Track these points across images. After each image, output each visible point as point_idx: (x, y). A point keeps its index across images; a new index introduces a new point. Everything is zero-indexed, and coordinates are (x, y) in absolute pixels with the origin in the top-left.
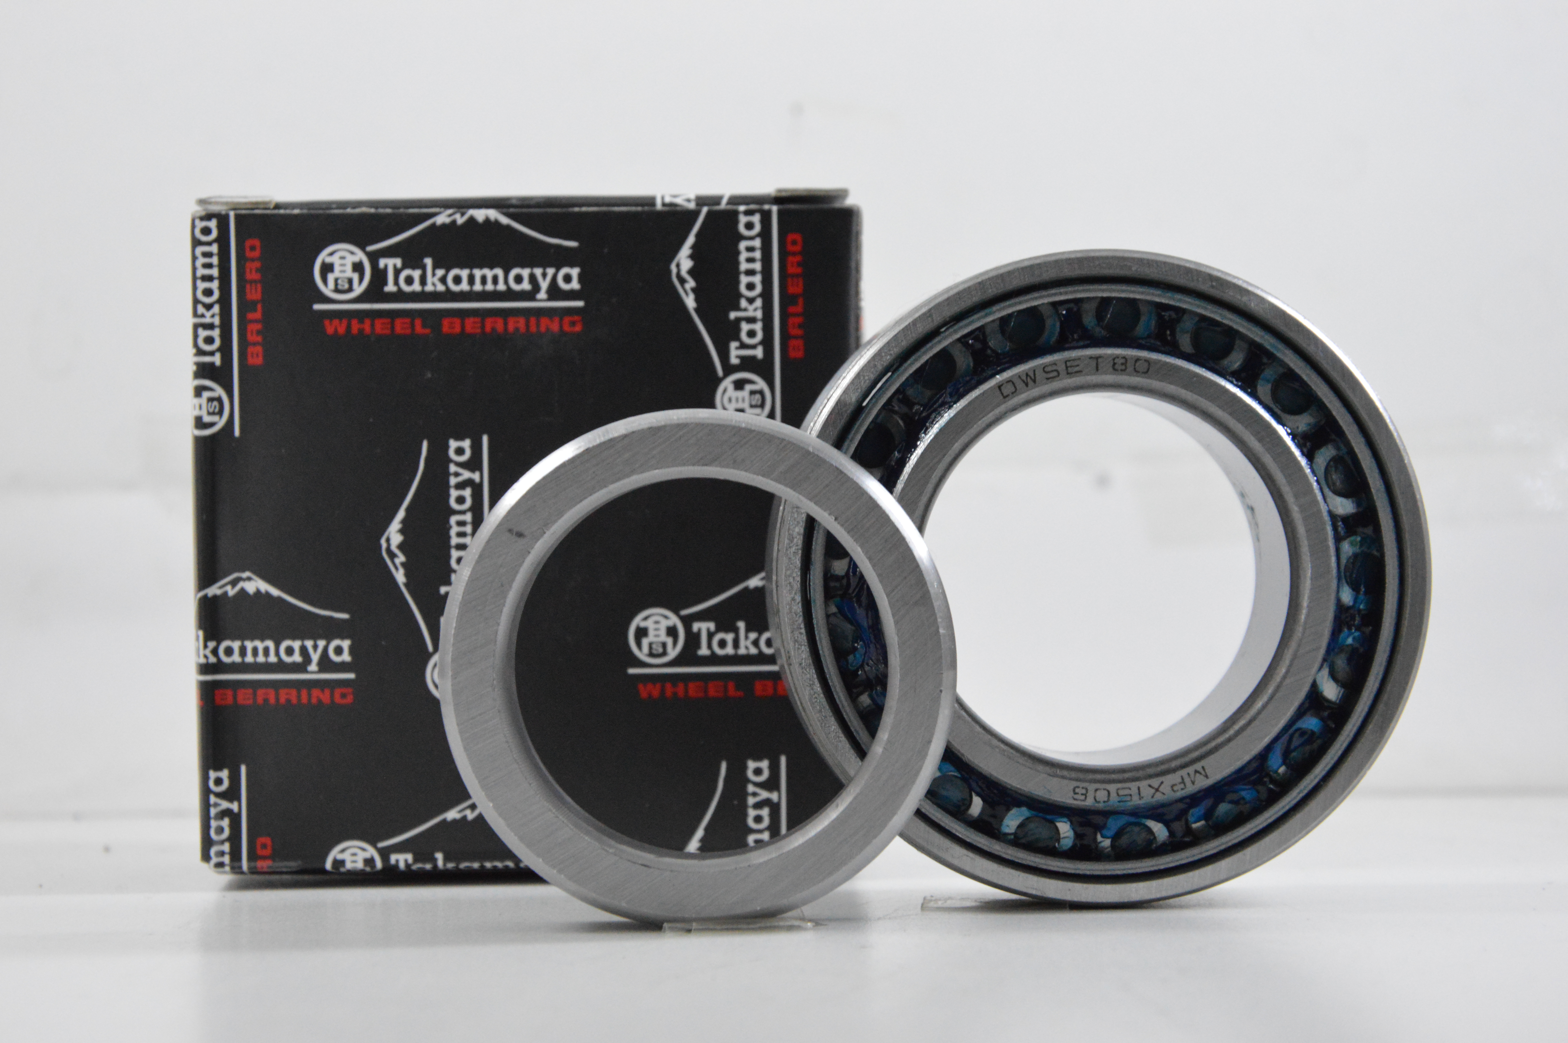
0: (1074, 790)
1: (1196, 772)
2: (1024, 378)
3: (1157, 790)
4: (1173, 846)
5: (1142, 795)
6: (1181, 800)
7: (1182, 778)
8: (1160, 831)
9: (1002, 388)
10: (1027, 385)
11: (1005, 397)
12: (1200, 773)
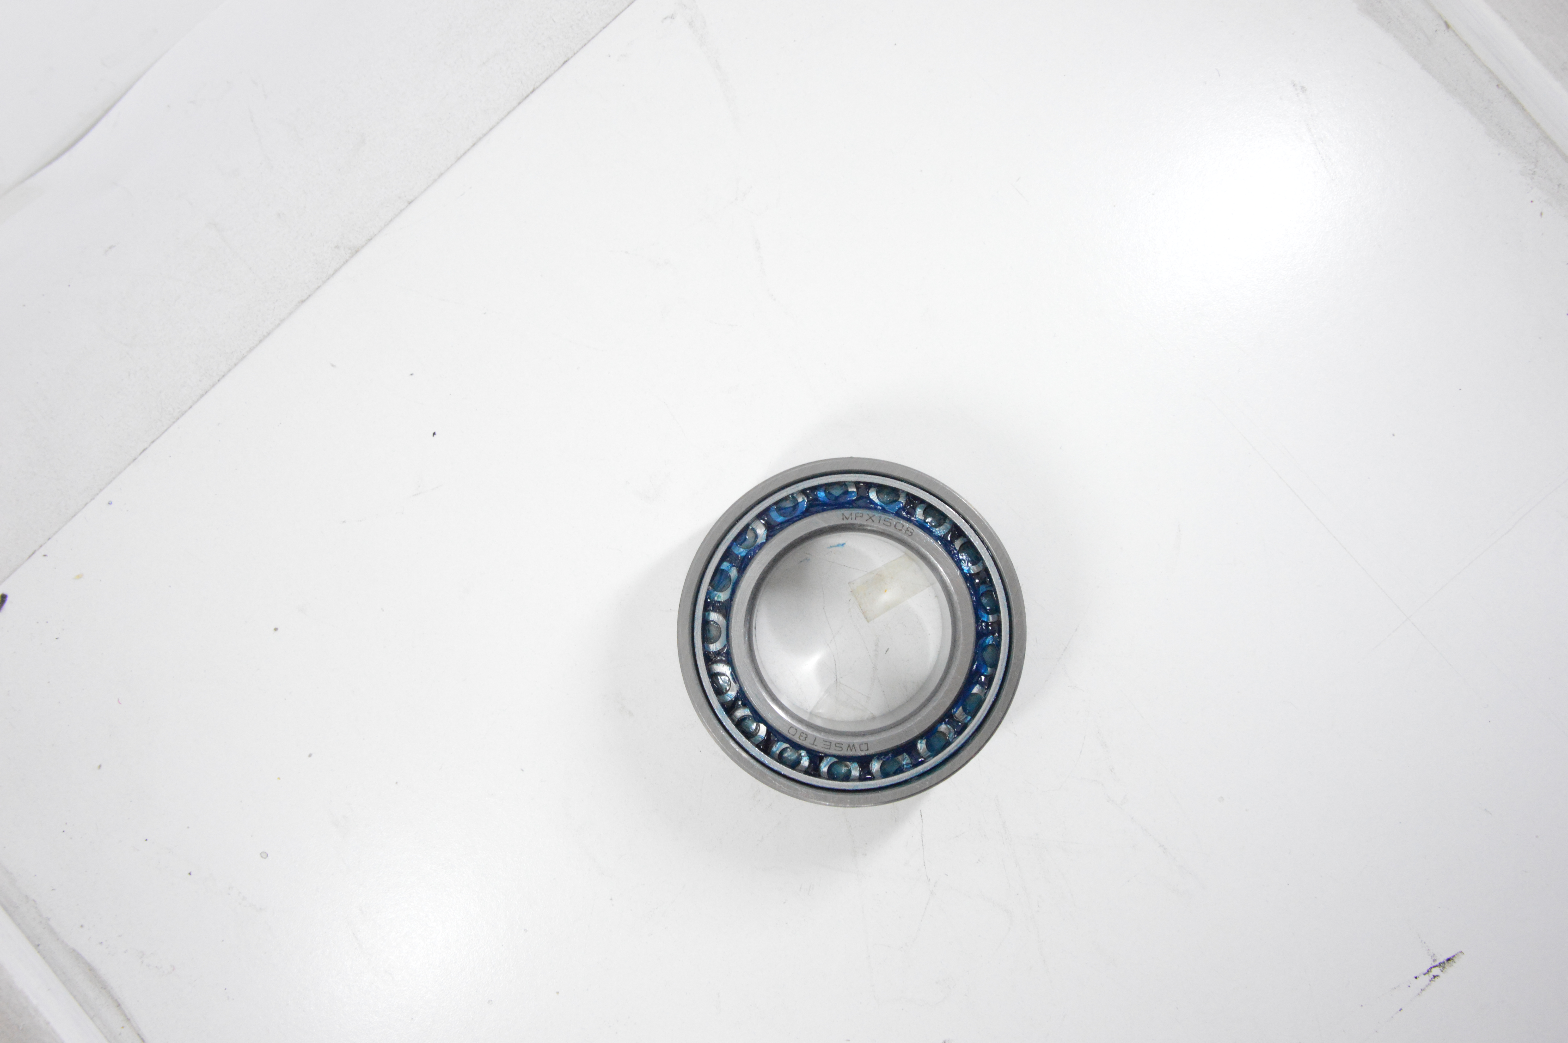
0: (912, 535)
1: (847, 519)
2: (854, 749)
3: (870, 518)
4: (869, 485)
5: (878, 519)
6: (859, 507)
7: (856, 519)
8: (873, 495)
9: (867, 749)
10: (854, 745)
11: (867, 744)
12: (846, 517)
